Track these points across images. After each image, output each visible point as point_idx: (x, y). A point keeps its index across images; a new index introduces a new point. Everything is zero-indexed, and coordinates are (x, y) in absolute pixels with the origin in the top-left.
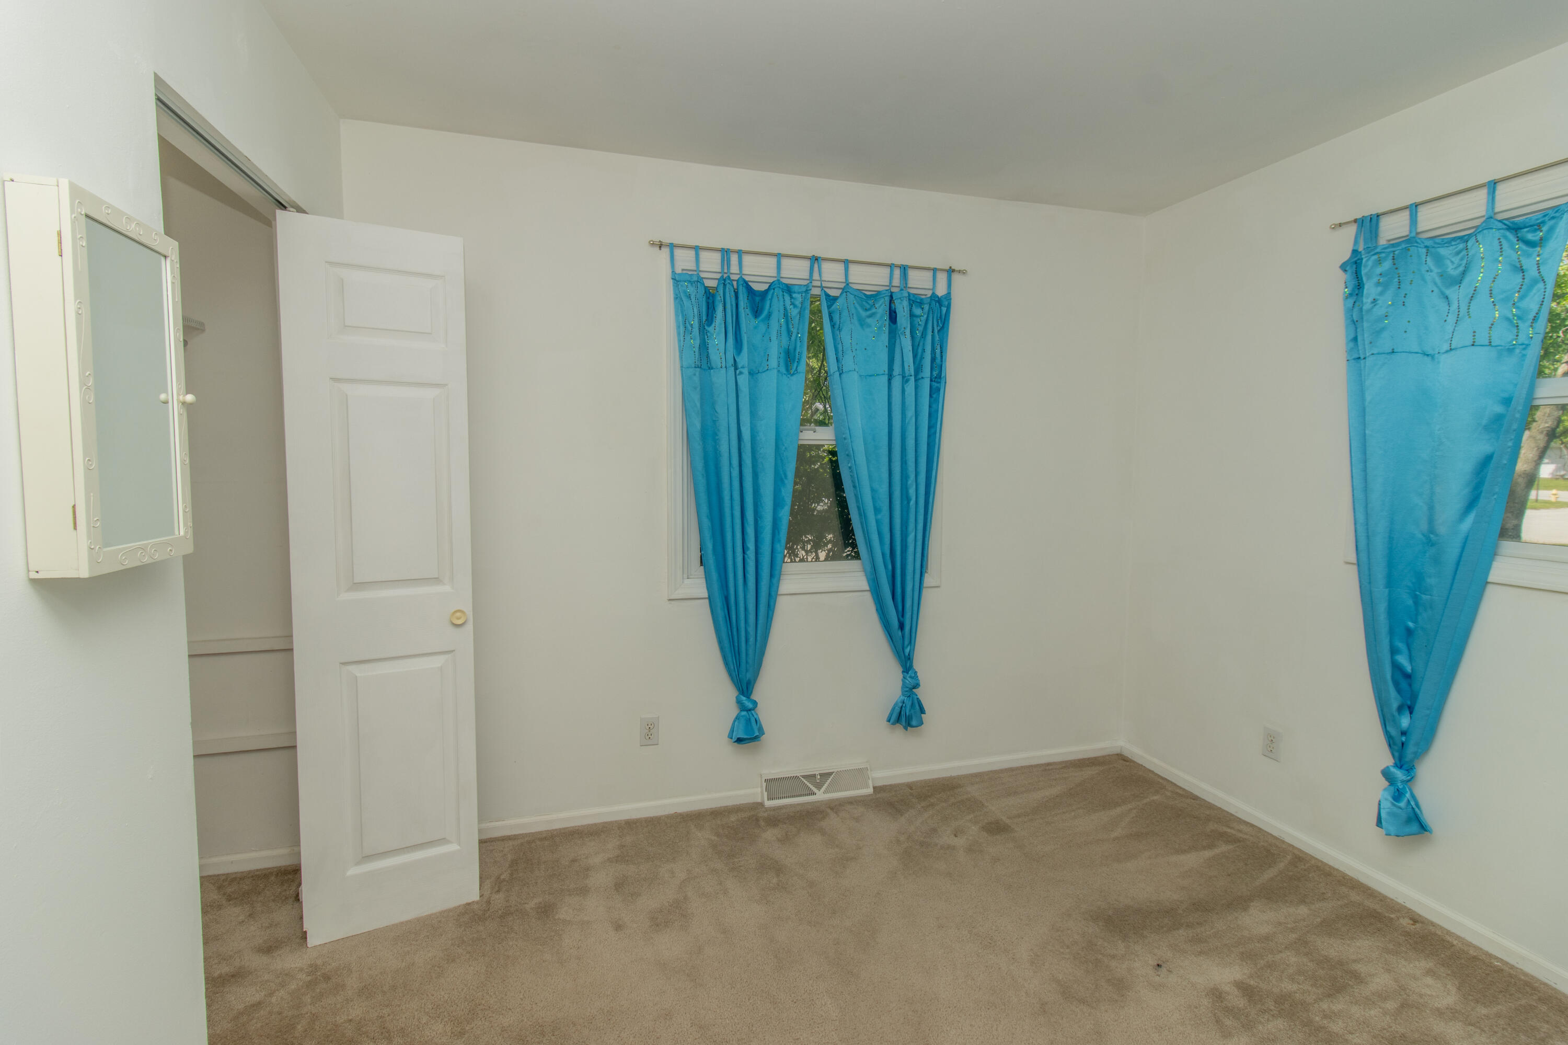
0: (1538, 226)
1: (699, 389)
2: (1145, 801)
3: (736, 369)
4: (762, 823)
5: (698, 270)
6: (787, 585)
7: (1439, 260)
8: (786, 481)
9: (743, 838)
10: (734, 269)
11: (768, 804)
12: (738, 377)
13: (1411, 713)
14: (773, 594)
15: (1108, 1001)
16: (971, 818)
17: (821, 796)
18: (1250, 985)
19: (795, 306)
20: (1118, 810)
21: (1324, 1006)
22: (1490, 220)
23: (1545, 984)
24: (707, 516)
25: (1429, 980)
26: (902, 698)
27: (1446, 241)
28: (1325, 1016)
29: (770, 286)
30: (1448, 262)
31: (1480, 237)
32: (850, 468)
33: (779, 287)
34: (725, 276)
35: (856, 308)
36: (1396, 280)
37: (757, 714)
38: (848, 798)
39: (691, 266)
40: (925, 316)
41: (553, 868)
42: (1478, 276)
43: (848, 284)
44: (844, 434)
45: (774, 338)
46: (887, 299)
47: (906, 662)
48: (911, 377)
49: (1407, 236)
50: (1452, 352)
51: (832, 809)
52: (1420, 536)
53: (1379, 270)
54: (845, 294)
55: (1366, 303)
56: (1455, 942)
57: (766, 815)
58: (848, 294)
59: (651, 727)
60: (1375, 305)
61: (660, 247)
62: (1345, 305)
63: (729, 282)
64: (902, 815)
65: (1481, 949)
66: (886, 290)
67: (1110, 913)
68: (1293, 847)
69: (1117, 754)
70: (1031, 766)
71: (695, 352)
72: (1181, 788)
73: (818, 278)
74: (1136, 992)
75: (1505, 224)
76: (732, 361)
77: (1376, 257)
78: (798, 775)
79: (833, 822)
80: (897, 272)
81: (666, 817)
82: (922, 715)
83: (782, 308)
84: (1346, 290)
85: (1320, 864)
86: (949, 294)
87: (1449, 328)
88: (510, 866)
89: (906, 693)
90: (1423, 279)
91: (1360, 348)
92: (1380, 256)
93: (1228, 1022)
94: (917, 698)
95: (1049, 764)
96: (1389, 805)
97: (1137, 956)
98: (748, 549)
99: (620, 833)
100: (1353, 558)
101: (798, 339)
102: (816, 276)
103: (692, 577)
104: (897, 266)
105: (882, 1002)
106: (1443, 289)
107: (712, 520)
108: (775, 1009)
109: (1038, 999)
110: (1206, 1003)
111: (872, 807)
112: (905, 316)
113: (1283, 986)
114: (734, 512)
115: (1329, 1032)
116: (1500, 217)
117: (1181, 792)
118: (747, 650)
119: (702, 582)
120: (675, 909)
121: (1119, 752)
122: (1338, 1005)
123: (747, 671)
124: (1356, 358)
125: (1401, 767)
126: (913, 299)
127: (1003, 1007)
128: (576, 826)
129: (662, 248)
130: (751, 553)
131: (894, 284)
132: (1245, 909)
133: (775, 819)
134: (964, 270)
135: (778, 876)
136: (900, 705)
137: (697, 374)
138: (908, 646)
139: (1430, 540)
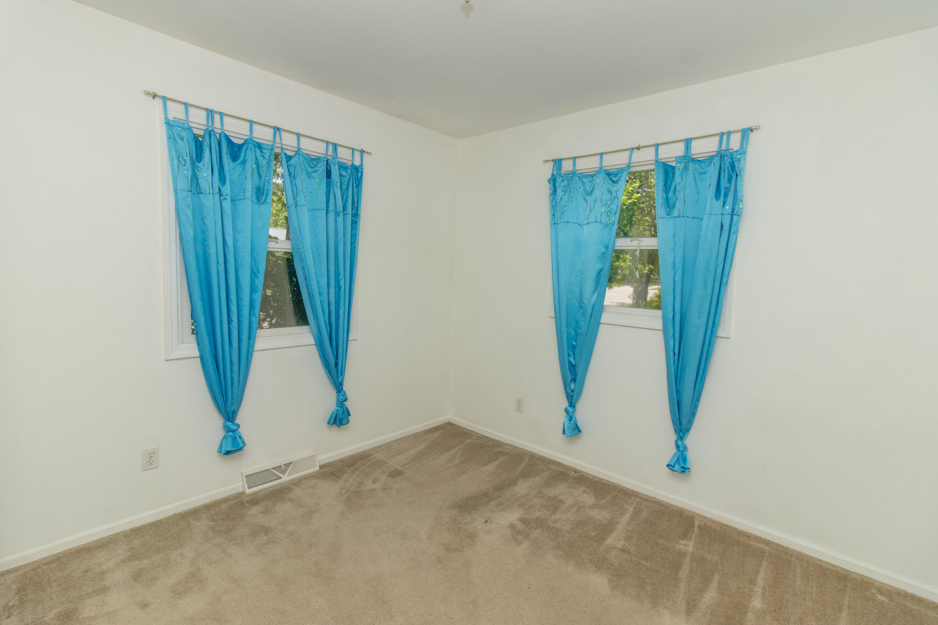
0: (616, 175)
1: (191, 207)
2: (465, 443)
3: (221, 196)
4: (247, 505)
5: (187, 120)
6: (259, 345)
7: (583, 183)
8: (259, 275)
9: (234, 518)
10: (217, 124)
11: (248, 491)
12: (223, 202)
13: (575, 382)
14: (250, 350)
15: (468, 546)
16: (381, 471)
17: (286, 478)
18: (524, 518)
19: (264, 158)
20: (454, 451)
21: (552, 518)
22: (601, 169)
23: (619, 485)
24: (200, 299)
25: (585, 495)
26: (337, 408)
27: (586, 175)
28: (554, 522)
29: (245, 142)
30: (586, 185)
31: (597, 176)
32: (303, 267)
33: (252, 143)
34: (210, 129)
35: (305, 166)
36: (569, 190)
37: (240, 433)
38: (304, 476)
39: (182, 116)
40: (349, 177)
41: (66, 582)
42: (597, 193)
43: (300, 149)
44: (298, 245)
45: (249, 176)
46: (325, 163)
47: (339, 387)
48: (341, 213)
49: (572, 171)
50: (589, 224)
51: (294, 485)
52: (577, 304)
53: (563, 185)
54: (298, 155)
55: (558, 199)
56: (590, 477)
57: (248, 499)
58: (300, 155)
59: (152, 455)
60: (561, 200)
61: (154, 97)
62: (550, 198)
63: (213, 133)
64: (340, 479)
65: (598, 477)
66: (325, 157)
67: (460, 502)
68: (529, 451)
69: (448, 423)
70: (407, 436)
71: (188, 180)
72: (479, 434)
73: (280, 142)
74: (479, 537)
75: (605, 172)
76: (217, 190)
77: (561, 178)
78: (269, 468)
79: (297, 492)
80: (331, 147)
81: (167, 519)
82: (349, 417)
83: (254, 158)
84: (550, 192)
85: (540, 457)
86: (362, 165)
87: (587, 214)
88: (17, 594)
89: (339, 405)
90: (578, 191)
91: (556, 219)
92: (563, 178)
93: (519, 538)
94: (346, 407)
95: (415, 434)
96: (568, 423)
97: (476, 520)
98: (232, 321)
99: (127, 539)
100: (553, 314)
101: (266, 180)
102: (278, 140)
103: (184, 342)
104: (331, 143)
105: (352, 588)
106: (585, 196)
107: (203, 301)
108: (284, 617)
109: (435, 556)
110: (509, 532)
111: (320, 478)
112: (336, 175)
113: (536, 514)
114: (221, 295)
115: (556, 528)
116: (604, 169)
117: (479, 436)
118: (232, 390)
119: (195, 346)
120: (191, 579)
121: (448, 421)
122: (557, 516)
123: (232, 404)
124: (554, 224)
125: (571, 406)
126: (341, 165)
127: (419, 567)
128: (82, 545)
129: (155, 98)
130: (235, 324)
131: (328, 154)
132: (516, 484)
133: (255, 500)
134: (370, 152)
135: (266, 535)
136: (336, 413)
137: (190, 196)
138: (340, 376)
139: (581, 306)
